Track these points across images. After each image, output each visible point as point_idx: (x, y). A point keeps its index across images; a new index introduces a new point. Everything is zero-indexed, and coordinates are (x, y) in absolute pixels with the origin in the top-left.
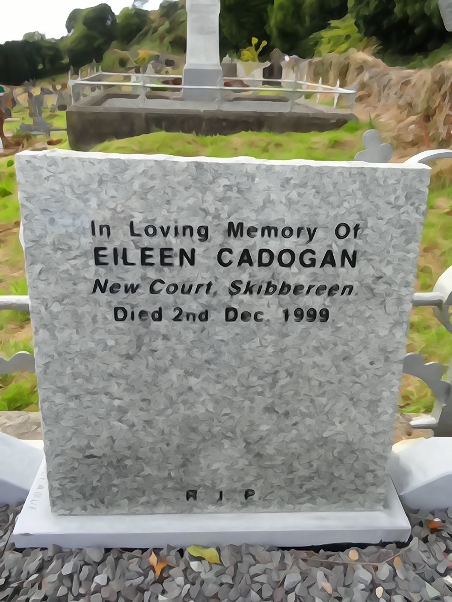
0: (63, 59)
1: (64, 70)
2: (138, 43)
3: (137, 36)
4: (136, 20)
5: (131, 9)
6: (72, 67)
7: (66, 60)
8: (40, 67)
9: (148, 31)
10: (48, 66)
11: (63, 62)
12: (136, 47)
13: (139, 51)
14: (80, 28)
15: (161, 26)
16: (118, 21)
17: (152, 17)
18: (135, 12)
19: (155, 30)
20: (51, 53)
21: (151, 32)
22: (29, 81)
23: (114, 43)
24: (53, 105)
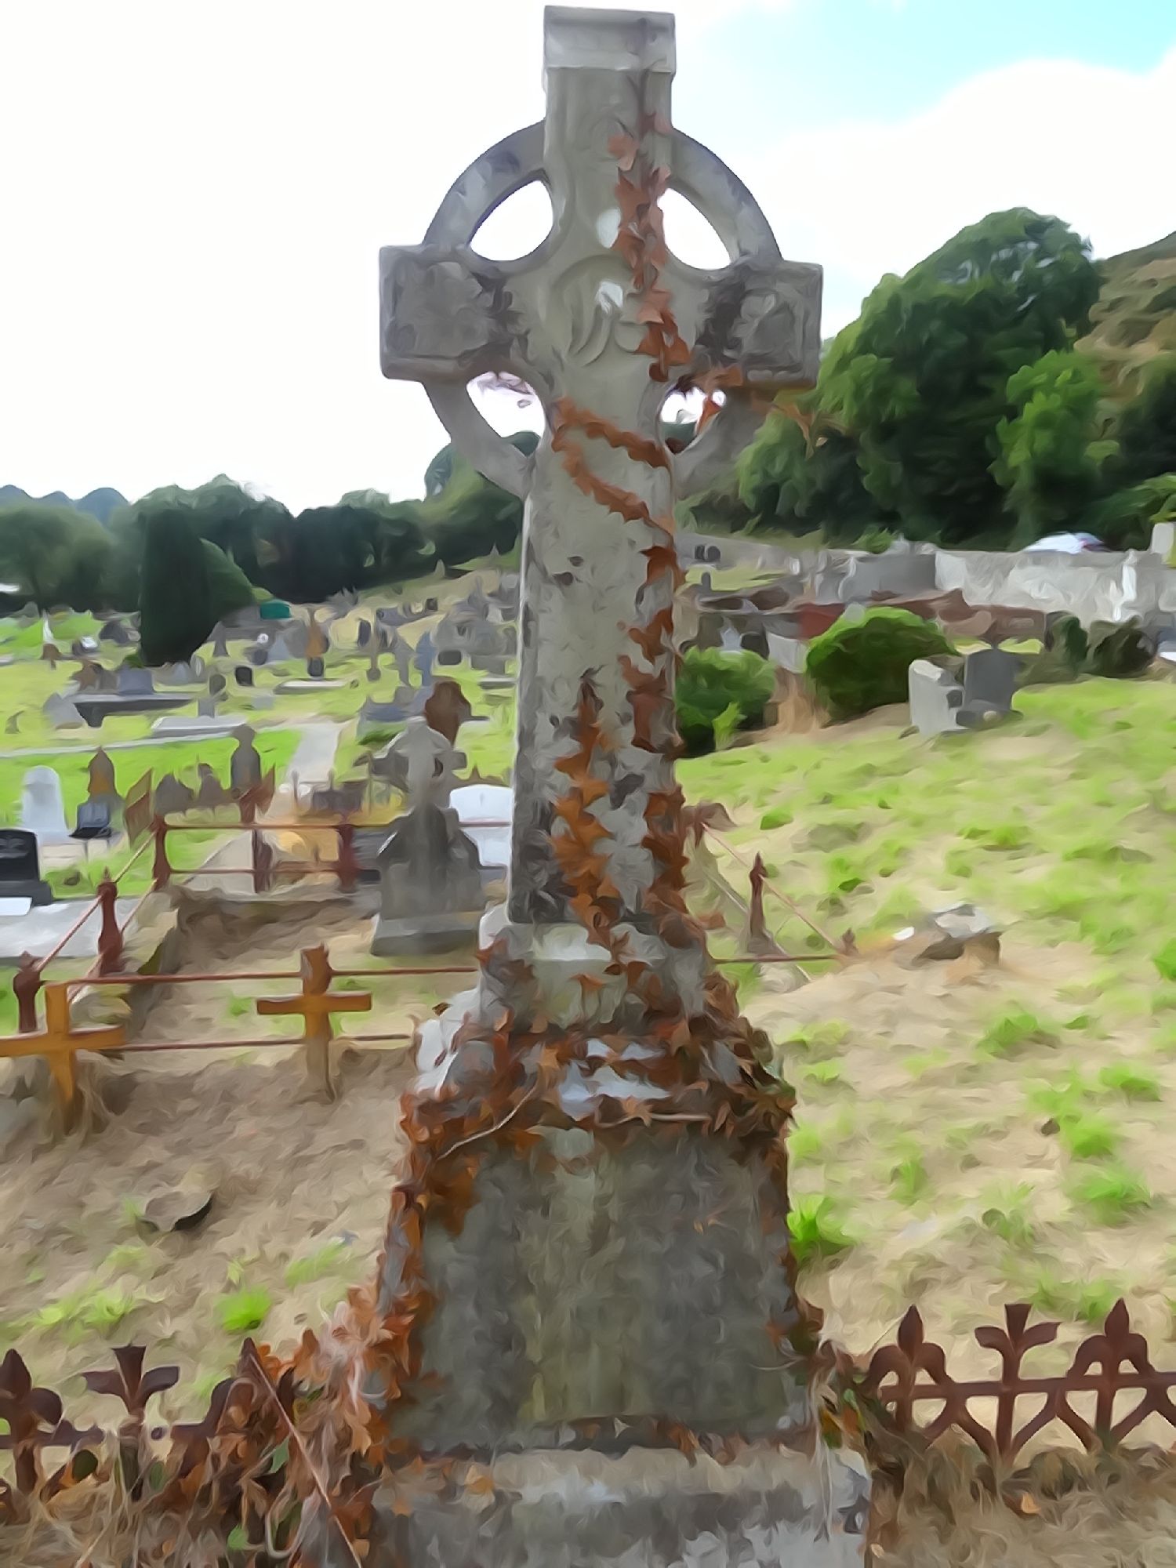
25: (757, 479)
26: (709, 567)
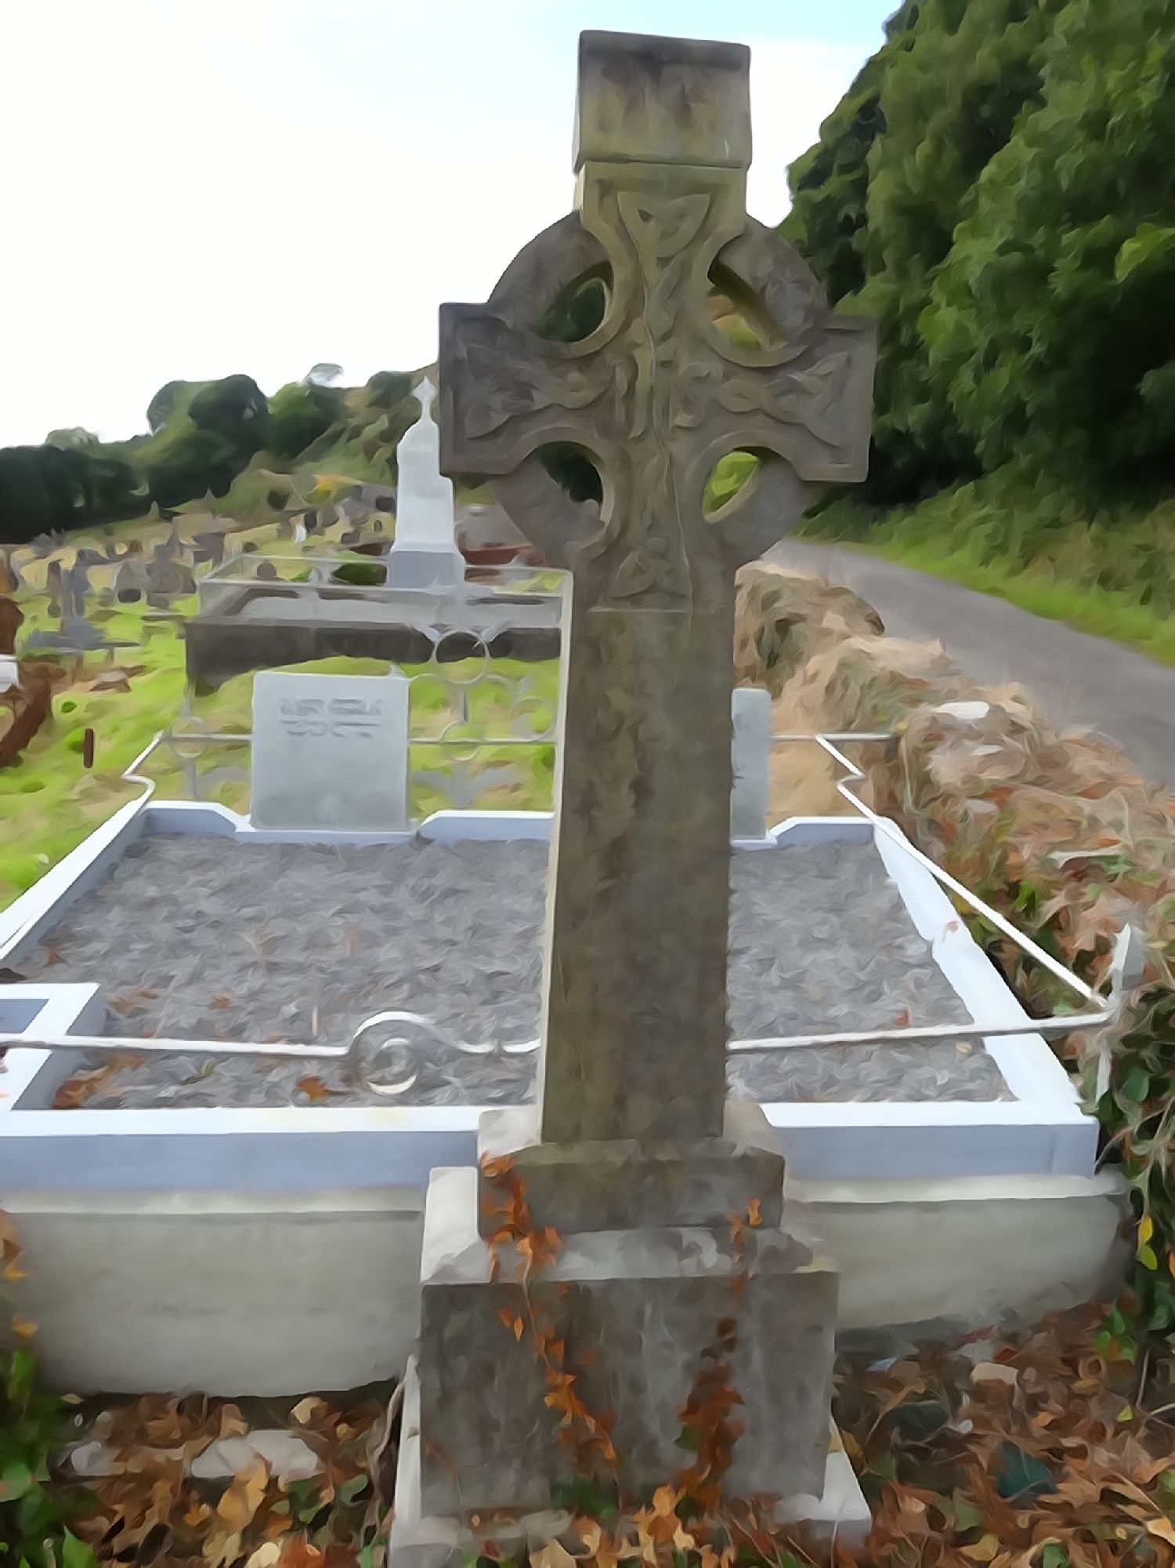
0: (136, 488)
1: (136, 510)
2: (316, 457)
3: (315, 442)
4: (313, 410)
5: (304, 388)
6: (155, 506)
7: (143, 490)
8: (80, 503)
9: (341, 432)
10: (97, 501)
11: (136, 493)
12: (310, 465)
13: (317, 476)
14: (181, 424)
15: (368, 425)
16: (271, 410)
17: (350, 403)
18: (311, 393)
19: (356, 432)
20: (109, 473)
21: (345, 437)
22: (49, 534)
23: (258, 457)
24: (107, 589)
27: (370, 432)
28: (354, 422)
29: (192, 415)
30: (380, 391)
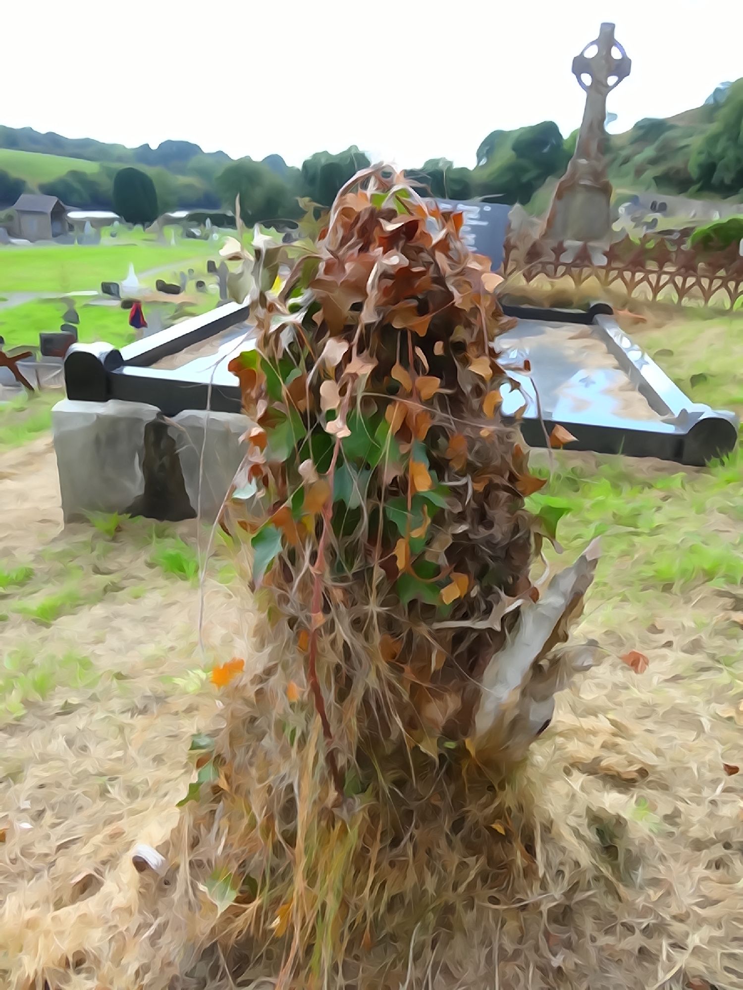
25: (702, 158)
26: (658, 215)
27: (639, 158)
28: (624, 153)
29: (515, 149)
30: (641, 132)
